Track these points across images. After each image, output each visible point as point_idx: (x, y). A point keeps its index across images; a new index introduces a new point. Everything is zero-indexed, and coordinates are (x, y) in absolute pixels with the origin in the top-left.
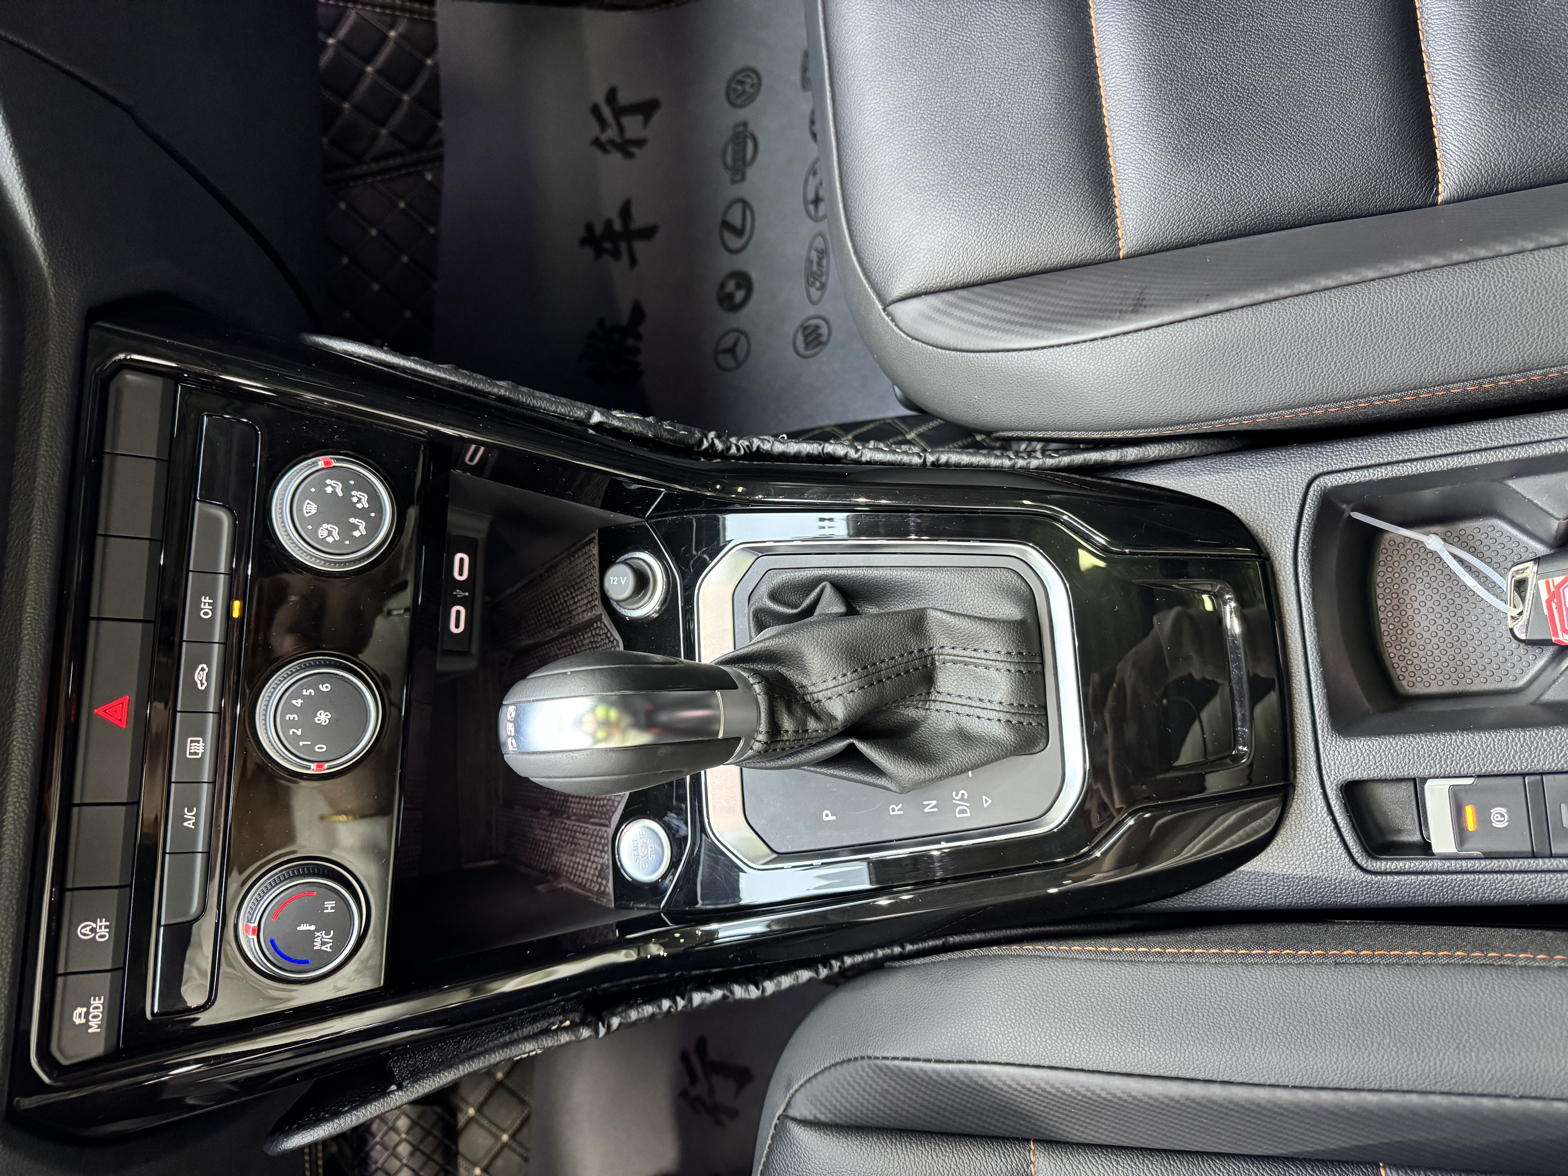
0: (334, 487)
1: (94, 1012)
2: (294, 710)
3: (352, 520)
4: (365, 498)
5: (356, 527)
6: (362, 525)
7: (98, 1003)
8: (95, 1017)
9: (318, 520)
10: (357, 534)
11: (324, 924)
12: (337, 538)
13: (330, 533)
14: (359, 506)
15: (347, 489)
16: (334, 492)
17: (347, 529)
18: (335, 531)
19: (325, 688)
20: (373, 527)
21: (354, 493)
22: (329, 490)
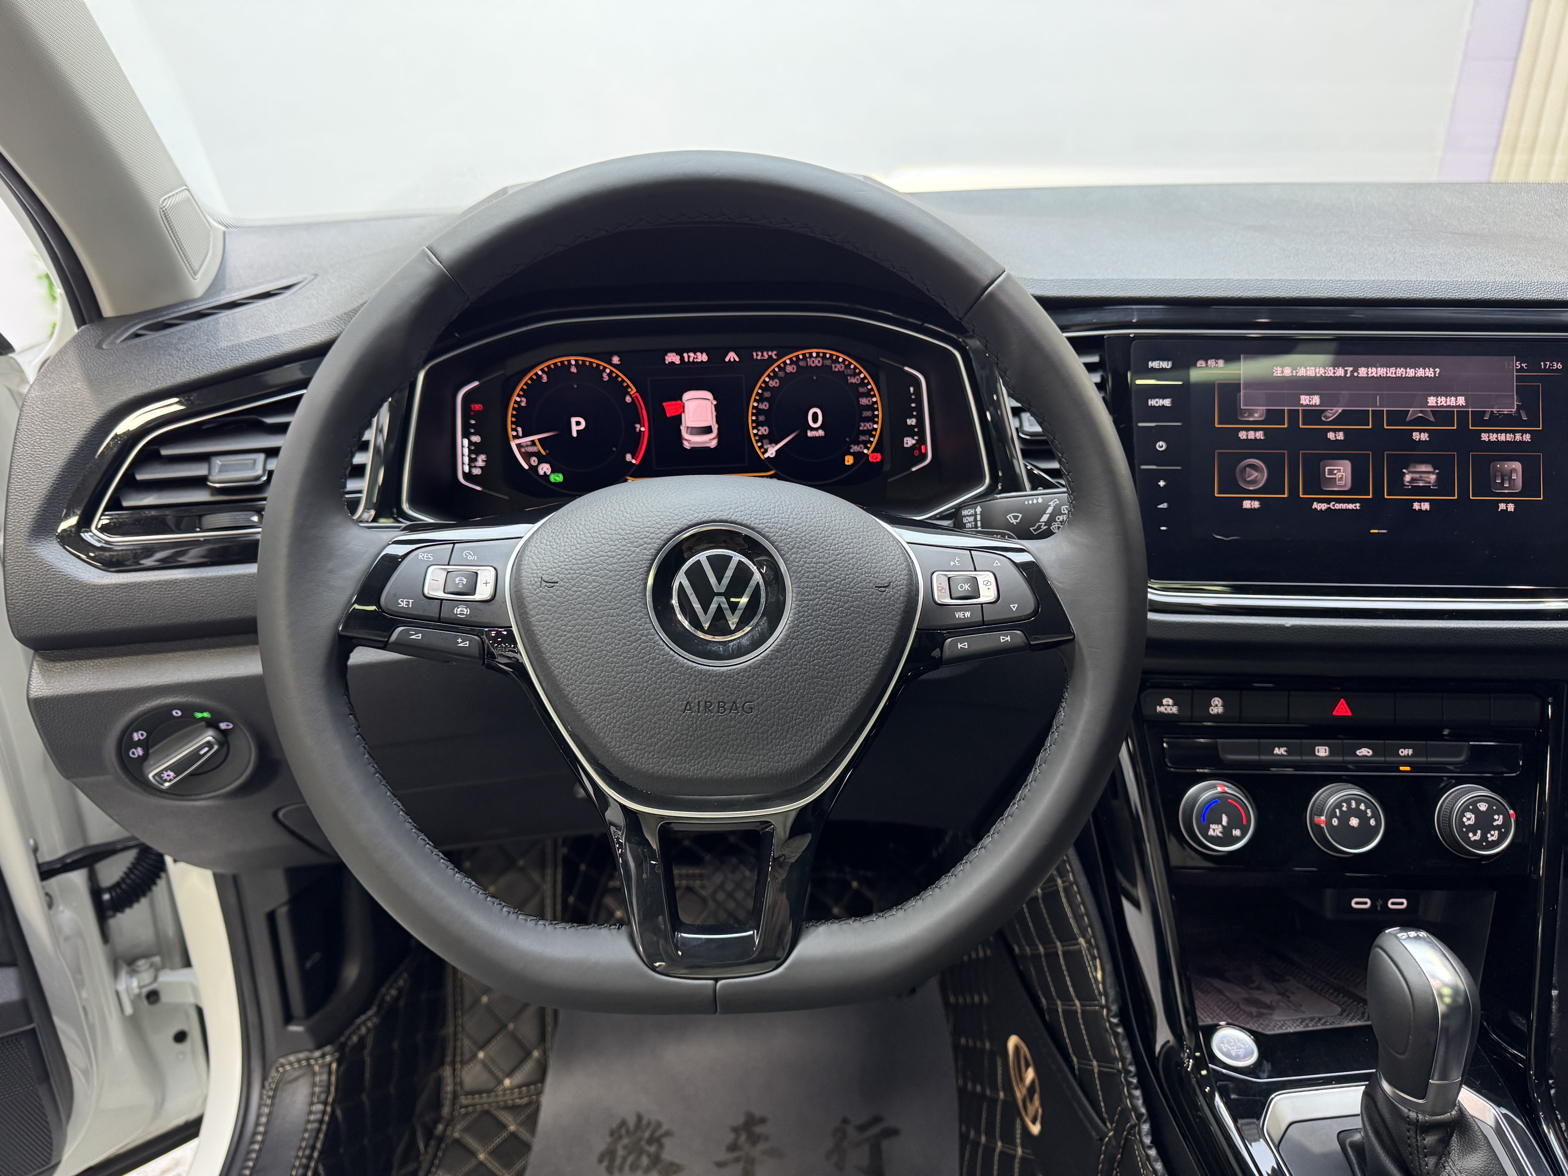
0: (1499, 820)
1: (1169, 708)
2: (1358, 805)
3: (1479, 832)
4: (1495, 838)
5: (1475, 834)
6: (1478, 837)
7: (1175, 710)
8: (1166, 709)
9: (1476, 811)
10: (1471, 835)
11: (1227, 830)
12: (1467, 824)
13: (1469, 819)
14: (1489, 835)
15: (1498, 828)
16: (1495, 820)
17: (1473, 829)
18: (1472, 822)
19: (1372, 822)
20: (1477, 844)
21: (1497, 832)
22: (1496, 817)
